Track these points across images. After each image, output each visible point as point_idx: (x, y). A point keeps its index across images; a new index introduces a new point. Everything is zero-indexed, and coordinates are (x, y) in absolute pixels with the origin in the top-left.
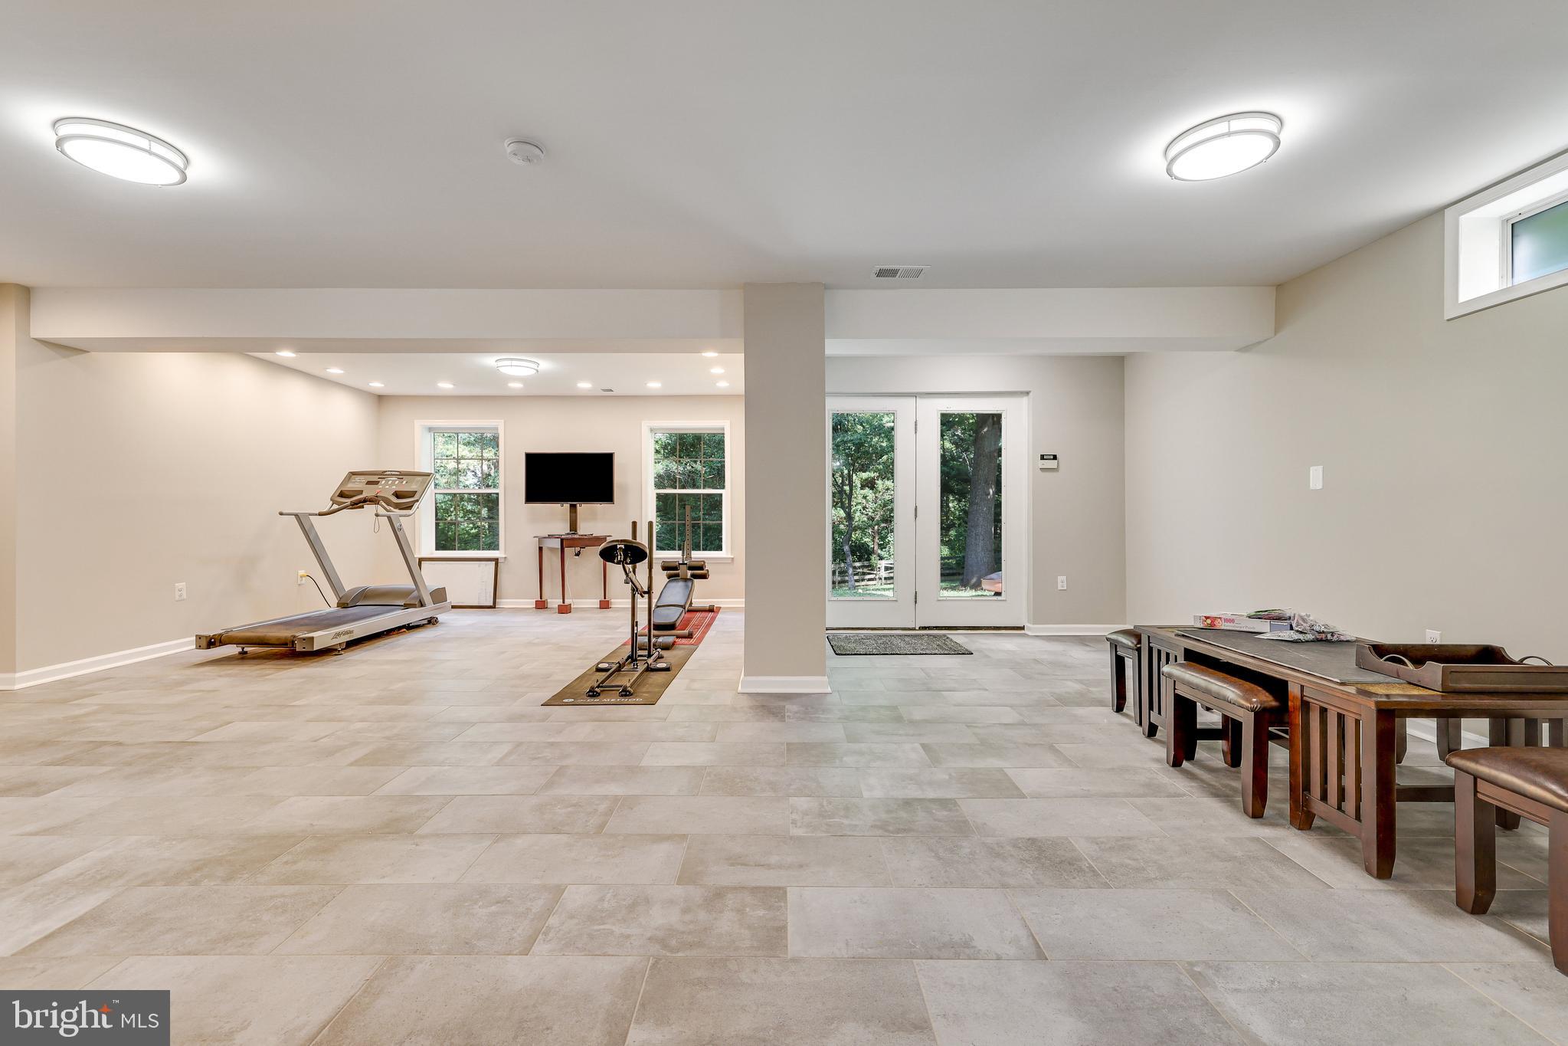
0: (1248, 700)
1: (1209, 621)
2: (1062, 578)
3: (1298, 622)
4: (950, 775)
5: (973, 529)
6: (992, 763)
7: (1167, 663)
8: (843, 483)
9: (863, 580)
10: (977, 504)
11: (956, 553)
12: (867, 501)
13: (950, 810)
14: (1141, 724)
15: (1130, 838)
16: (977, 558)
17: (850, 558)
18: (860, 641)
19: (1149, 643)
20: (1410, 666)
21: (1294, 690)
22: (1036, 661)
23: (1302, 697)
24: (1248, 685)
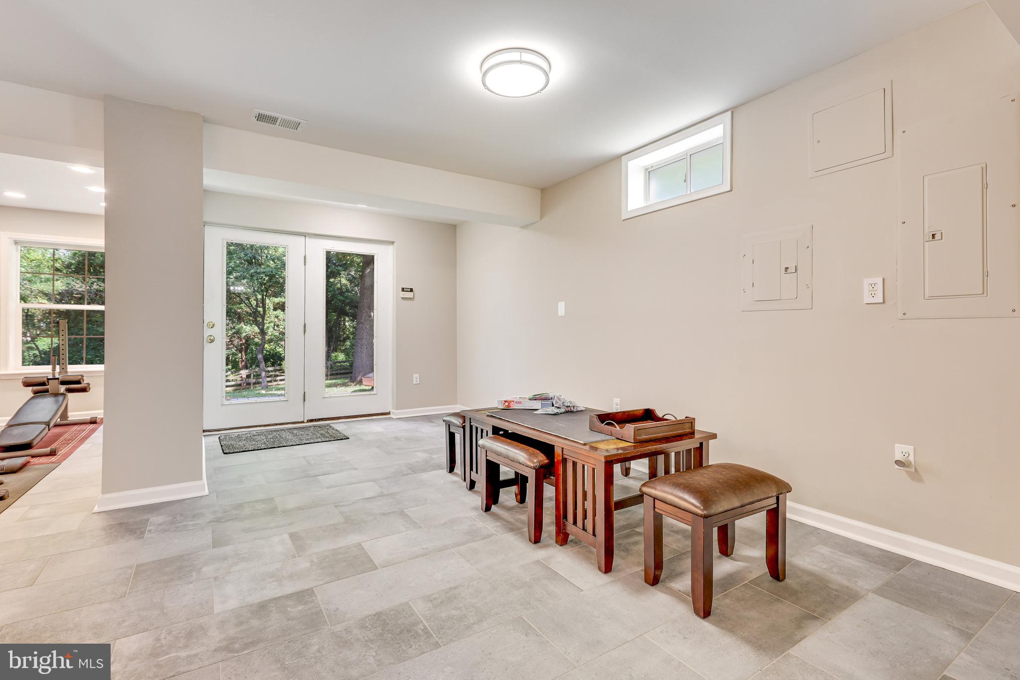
0: (531, 461)
1: (507, 404)
2: (416, 376)
3: (556, 401)
4: (312, 561)
5: (359, 341)
6: (352, 539)
7: (482, 437)
8: (257, 305)
9: (276, 381)
10: (362, 323)
11: (349, 357)
12: (279, 320)
13: (306, 603)
14: (465, 480)
15: (456, 588)
16: (362, 362)
17: (263, 365)
18: (250, 438)
19: (470, 422)
20: (618, 428)
21: (558, 451)
22: (397, 438)
23: (562, 455)
24: (531, 449)
